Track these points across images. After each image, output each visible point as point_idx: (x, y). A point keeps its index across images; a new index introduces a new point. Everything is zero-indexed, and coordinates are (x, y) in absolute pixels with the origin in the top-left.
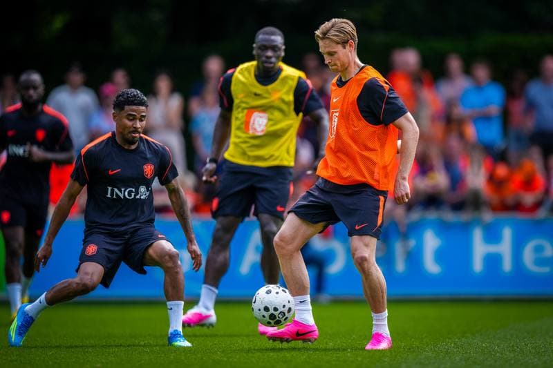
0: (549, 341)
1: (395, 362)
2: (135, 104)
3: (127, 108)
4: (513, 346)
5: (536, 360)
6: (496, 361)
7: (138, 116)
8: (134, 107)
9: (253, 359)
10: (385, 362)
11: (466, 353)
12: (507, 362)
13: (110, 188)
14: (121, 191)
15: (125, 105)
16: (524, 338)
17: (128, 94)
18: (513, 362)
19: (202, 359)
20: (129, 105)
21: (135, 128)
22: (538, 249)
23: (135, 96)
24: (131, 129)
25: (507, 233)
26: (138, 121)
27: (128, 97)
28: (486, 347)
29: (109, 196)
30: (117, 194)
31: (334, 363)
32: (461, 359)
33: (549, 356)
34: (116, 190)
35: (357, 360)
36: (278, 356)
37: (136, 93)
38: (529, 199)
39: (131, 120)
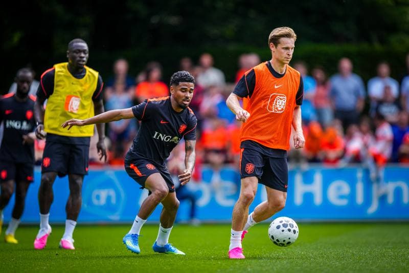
0: (346, 250)
1: (243, 265)
2: (187, 81)
3: (181, 83)
4: (322, 254)
5: (337, 263)
6: (310, 264)
7: (189, 89)
8: (186, 83)
9: (149, 264)
10: (236, 264)
11: (291, 258)
12: (318, 264)
13: (156, 133)
14: (163, 136)
15: (179, 81)
16: (329, 248)
17: (181, 74)
18: (322, 264)
19: (114, 263)
20: (183, 81)
21: (186, 97)
22: (339, 188)
23: (186, 75)
24: (184, 98)
25: (318, 178)
26: (188, 92)
27: (181, 76)
28: (304, 255)
29: (155, 137)
30: (160, 137)
31: (202, 265)
32: (287, 263)
33: (346, 260)
34: (161, 135)
35: (218, 264)
36: (165, 261)
37: (187, 74)
38: (332, 154)
39: (183, 92)
